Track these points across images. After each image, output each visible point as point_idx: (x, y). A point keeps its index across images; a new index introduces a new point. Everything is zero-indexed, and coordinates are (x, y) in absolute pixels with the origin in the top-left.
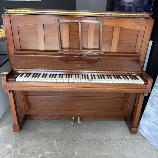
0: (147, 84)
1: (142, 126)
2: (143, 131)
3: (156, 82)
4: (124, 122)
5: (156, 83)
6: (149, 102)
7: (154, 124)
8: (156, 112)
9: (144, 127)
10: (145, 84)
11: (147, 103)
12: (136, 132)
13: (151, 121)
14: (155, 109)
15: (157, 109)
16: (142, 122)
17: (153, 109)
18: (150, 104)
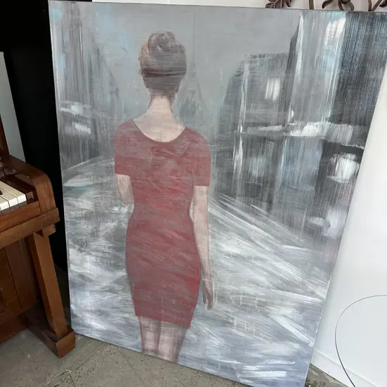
0: (36, 199)
1: (80, 315)
2: (88, 327)
3: (62, 178)
4: (24, 335)
5: (67, 180)
6: (69, 241)
7: (108, 296)
8: (99, 260)
9: (88, 315)
10: (29, 201)
11: (67, 248)
12: (71, 346)
13: (97, 291)
14: (93, 253)
15: (98, 251)
16: (76, 305)
17: (88, 257)
18: (75, 248)
